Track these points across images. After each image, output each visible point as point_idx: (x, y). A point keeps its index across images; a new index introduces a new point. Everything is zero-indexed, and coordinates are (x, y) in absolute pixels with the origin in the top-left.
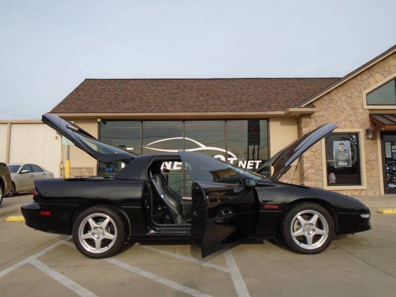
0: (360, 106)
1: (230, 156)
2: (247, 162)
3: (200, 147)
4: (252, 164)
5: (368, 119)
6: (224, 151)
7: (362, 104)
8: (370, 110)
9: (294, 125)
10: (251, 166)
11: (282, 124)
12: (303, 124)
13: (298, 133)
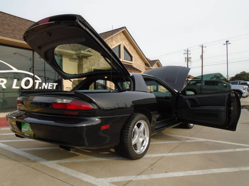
1: (37, 79)
2: (48, 84)
3: (12, 69)
4: (52, 86)
6: (32, 74)
10: (50, 87)
12: (84, 62)
13: (78, 68)
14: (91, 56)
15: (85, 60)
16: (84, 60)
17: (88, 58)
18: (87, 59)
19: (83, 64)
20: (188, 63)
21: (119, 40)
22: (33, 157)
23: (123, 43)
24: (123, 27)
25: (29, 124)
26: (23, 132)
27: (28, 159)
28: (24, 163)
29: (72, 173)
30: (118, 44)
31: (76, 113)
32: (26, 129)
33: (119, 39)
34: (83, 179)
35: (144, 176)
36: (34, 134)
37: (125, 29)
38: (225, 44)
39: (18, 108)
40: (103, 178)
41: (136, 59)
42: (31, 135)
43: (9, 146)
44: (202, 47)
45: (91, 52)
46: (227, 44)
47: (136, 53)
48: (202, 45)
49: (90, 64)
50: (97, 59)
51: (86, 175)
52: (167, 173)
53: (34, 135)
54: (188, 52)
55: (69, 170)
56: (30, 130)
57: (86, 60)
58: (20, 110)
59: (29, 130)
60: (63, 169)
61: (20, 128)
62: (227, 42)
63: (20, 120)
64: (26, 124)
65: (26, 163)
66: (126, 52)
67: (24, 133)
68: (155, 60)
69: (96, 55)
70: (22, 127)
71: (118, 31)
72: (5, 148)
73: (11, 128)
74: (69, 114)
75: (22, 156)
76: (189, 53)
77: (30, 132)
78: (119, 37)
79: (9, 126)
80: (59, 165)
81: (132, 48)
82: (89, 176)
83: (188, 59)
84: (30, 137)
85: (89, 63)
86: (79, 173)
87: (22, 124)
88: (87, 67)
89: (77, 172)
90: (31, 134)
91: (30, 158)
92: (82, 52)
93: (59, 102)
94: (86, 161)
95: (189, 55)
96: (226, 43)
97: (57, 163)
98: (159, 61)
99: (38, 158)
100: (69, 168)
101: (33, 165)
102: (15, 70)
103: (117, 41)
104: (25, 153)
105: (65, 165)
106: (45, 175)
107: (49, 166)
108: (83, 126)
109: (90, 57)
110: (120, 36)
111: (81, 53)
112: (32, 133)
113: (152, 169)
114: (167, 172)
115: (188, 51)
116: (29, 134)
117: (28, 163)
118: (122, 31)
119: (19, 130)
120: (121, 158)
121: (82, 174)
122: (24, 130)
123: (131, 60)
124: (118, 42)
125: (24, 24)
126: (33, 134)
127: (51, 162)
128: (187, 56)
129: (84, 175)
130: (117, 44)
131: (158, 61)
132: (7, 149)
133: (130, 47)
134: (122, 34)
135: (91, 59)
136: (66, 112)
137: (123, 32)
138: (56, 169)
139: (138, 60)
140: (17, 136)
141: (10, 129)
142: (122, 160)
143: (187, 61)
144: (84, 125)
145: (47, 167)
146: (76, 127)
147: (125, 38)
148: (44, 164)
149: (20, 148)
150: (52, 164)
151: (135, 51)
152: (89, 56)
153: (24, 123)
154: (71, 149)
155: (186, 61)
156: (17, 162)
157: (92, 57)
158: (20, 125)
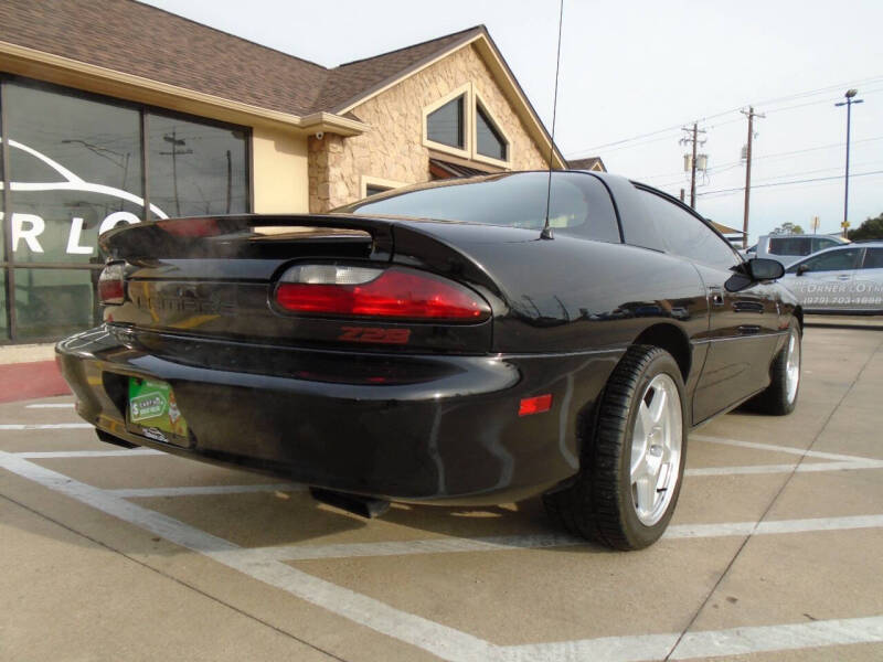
0: (417, 139)
3: (65, 180)
5: (427, 169)
6: (140, 201)
7: (421, 136)
8: (431, 150)
9: (300, 154)
11: (278, 148)
12: (332, 158)
13: (310, 177)
14: (358, 133)
15: (334, 147)
16: (331, 149)
17: (348, 140)
18: (343, 145)
19: (330, 163)
20: (694, 176)
21: (461, 78)
22: (175, 532)
23: (476, 91)
24: (477, 28)
25: (165, 387)
26: (134, 420)
27: (158, 540)
28: (140, 557)
29: (367, 615)
30: (456, 93)
31: (403, 335)
32: (152, 407)
33: (459, 73)
34: (429, 647)
35: (713, 634)
36: (190, 431)
37: (481, 35)
38: (841, 104)
39: (105, 318)
40: (522, 642)
41: (517, 154)
42: (174, 436)
43: (68, 478)
44: (751, 117)
45: (358, 120)
46: (849, 103)
47: (521, 131)
48: (751, 110)
49: (353, 166)
50: (381, 147)
51: (439, 627)
52: (813, 624)
53: (193, 437)
54: (695, 137)
55: (350, 595)
56: (175, 413)
57: (339, 148)
58: (112, 324)
59: (166, 412)
60: (319, 592)
61: (123, 405)
62: (849, 95)
63: (116, 368)
64: (149, 384)
65: (151, 556)
66: (484, 125)
67: (139, 426)
68: (585, 160)
69: (376, 133)
70: (131, 400)
71: (455, 40)
72: (52, 485)
73: (77, 404)
74: (364, 339)
75: (127, 523)
76: (698, 138)
77: (173, 425)
78: (460, 63)
79: (70, 394)
80: (299, 573)
81: (507, 110)
82: (455, 632)
83: (694, 162)
84: (171, 446)
85: (349, 159)
86: (403, 615)
87: (133, 384)
88: (342, 177)
89: (391, 611)
90: (177, 431)
91: (164, 535)
92: (327, 117)
93: (311, 281)
94: (413, 551)
95: (698, 145)
96: (845, 100)
97: (286, 562)
98: (601, 162)
99: (198, 536)
100: (345, 586)
101: (181, 565)
102: (75, 183)
103: (452, 83)
104: (138, 508)
105: (323, 570)
106: (244, 619)
107: (257, 574)
108: (433, 399)
109: (353, 139)
110: (465, 61)
111: (322, 123)
112: (181, 430)
113: (733, 600)
114: (813, 619)
115: (695, 131)
116: (166, 434)
117: (156, 560)
118: (470, 41)
119: (118, 413)
120: (564, 542)
121: (415, 618)
122: (143, 412)
123: (504, 156)
124: (457, 84)
125: (104, 9)
126: (185, 433)
127: (261, 554)
128: (691, 152)
129: (427, 624)
130: (451, 91)
131: (597, 163)
132: (63, 489)
133: (500, 105)
134: (472, 55)
135: (356, 144)
136: (350, 333)
137: (473, 44)
138: (290, 589)
139: (528, 156)
140: (105, 436)
141: (73, 405)
142: (568, 549)
143: (691, 168)
144: (438, 395)
145: (249, 578)
146: (394, 403)
147: (483, 70)
148: (231, 564)
149: (116, 487)
150: (265, 564)
151: (516, 121)
152: (352, 132)
153: (140, 382)
154: (371, 506)
155: (686, 170)
156: (109, 554)
157: (360, 139)
158: (120, 389)
